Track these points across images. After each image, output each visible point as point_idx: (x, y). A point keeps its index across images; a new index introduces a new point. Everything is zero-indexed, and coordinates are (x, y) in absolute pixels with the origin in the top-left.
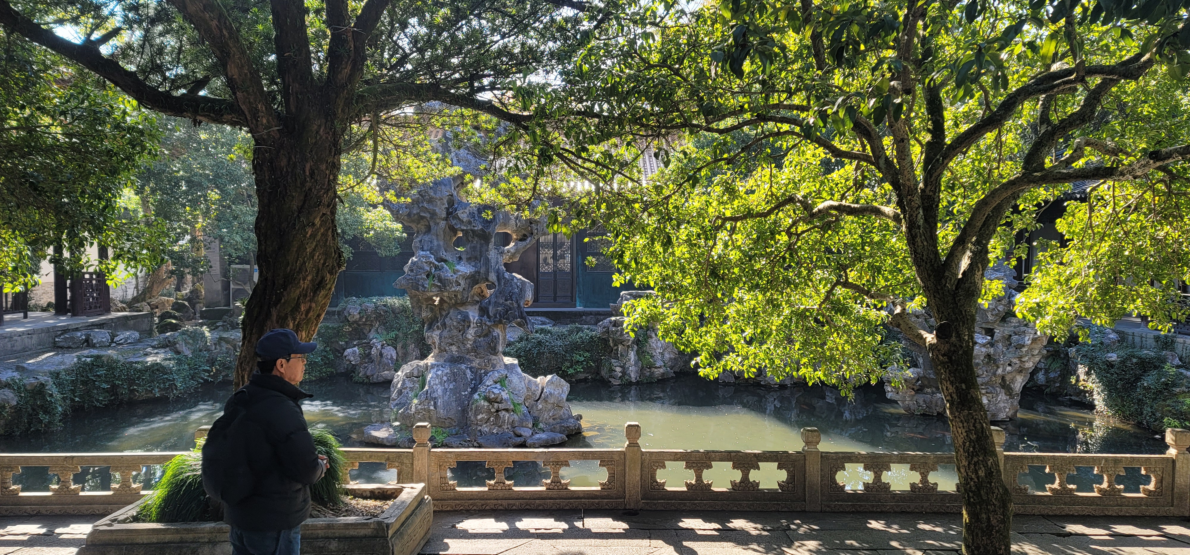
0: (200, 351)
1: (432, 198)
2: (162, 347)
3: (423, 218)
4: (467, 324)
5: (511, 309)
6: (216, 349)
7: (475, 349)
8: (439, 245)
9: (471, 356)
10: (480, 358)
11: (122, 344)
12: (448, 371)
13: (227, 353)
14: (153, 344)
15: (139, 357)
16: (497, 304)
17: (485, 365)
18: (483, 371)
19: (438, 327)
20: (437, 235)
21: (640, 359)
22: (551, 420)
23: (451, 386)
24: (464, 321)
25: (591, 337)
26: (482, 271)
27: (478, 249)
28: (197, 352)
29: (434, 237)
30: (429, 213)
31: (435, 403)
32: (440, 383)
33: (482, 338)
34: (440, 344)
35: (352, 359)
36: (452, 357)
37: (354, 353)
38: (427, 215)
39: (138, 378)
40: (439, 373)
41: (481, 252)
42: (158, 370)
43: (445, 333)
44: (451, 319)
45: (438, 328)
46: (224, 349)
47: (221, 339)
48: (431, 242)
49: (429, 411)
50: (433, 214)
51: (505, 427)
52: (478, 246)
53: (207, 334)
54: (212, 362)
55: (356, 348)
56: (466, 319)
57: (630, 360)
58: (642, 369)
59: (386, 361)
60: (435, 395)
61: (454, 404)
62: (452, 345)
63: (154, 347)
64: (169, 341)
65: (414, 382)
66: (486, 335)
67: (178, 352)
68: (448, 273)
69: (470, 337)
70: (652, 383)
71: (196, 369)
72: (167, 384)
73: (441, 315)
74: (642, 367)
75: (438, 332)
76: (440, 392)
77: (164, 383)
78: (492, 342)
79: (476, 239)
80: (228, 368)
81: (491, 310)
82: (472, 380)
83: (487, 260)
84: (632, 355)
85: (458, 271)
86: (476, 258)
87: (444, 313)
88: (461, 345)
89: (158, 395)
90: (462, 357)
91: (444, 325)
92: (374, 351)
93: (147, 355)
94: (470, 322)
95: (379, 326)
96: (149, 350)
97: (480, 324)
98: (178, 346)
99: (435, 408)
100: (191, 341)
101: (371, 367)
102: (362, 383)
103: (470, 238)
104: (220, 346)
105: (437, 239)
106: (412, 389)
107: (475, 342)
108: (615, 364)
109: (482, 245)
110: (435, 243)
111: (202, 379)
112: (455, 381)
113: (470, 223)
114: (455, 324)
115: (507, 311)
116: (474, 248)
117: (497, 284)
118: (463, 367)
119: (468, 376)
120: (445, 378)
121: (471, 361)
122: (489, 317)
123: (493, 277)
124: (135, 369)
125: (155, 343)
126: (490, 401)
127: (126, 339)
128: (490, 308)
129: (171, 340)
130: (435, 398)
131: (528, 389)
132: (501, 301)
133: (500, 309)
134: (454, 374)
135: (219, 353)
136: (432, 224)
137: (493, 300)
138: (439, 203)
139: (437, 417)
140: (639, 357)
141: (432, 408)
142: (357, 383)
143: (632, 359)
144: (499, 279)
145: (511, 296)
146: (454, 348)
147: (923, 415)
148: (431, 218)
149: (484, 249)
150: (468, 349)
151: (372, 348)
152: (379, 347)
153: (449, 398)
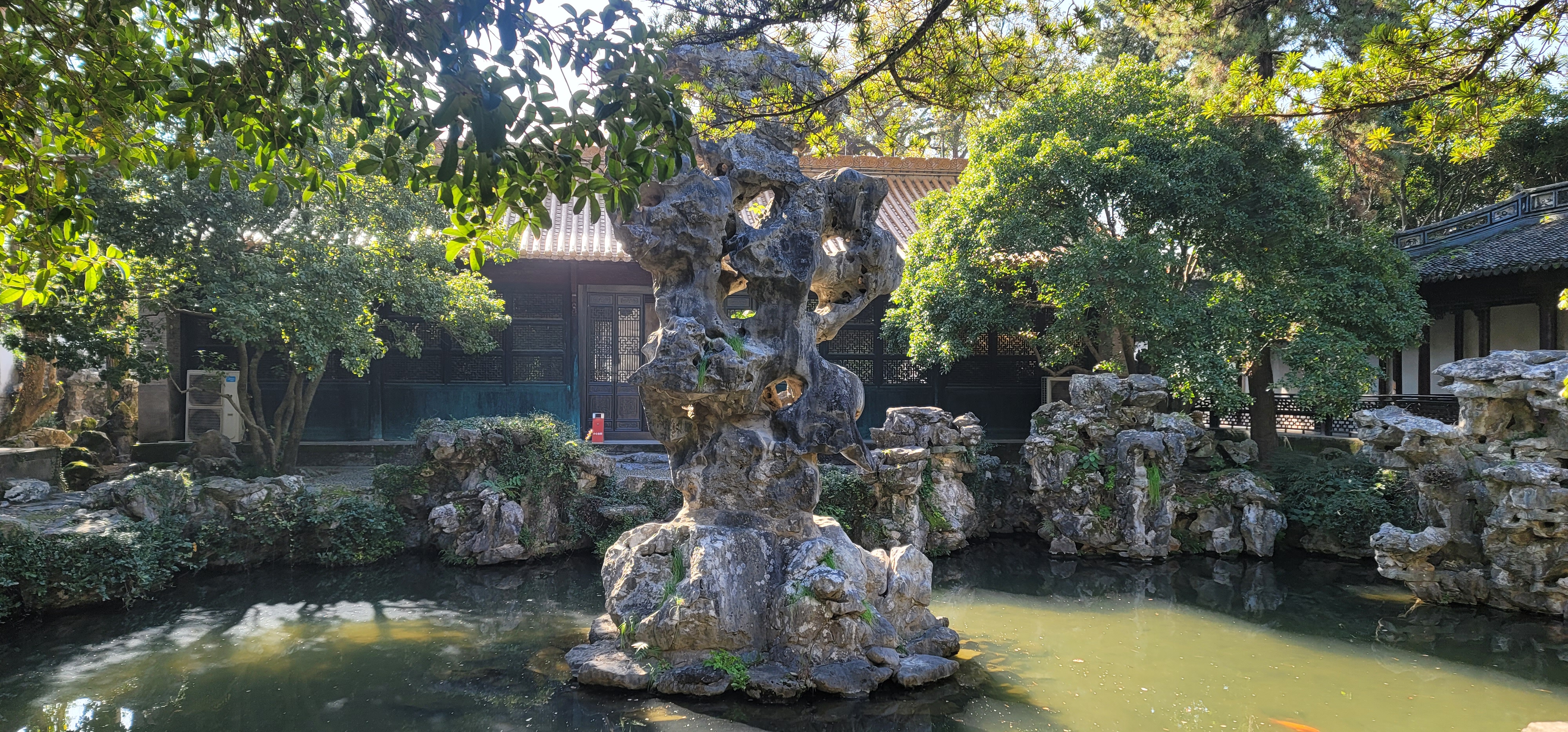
0: (173, 513)
1: (703, 217)
2: (103, 507)
3: (679, 255)
4: (755, 453)
5: (839, 425)
6: (197, 510)
7: (771, 500)
8: (709, 307)
9: (763, 513)
10: (781, 516)
11: (19, 502)
12: (732, 541)
13: (216, 517)
14: (85, 502)
15: (65, 526)
16: (811, 416)
17: (792, 530)
18: (786, 541)
19: (699, 459)
20: (706, 288)
21: (925, 518)
22: (908, 631)
23: (740, 571)
24: (751, 447)
25: (845, 483)
26: (787, 355)
27: (780, 314)
28: (168, 517)
29: (699, 292)
30: (694, 245)
31: (717, 604)
32: (722, 564)
33: (783, 480)
34: (704, 491)
35: (445, 523)
36: (729, 515)
37: (448, 513)
38: (690, 250)
39: (69, 567)
40: (719, 545)
41: (784, 321)
42: (105, 550)
43: (714, 471)
44: (726, 444)
45: (699, 461)
46: (211, 509)
47: (206, 491)
48: (694, 301)
49: (707, 619)
50: (703, 248)
51: (852, 647)
52: (781, 309)
53: (188, 483)
54: (192, 533)
55: (450, 506)
56: (754, 443)
57: (911, 519)
58: (931, 533)
59: (507, 527)
60: (715, 588)
61: (745, 604)
62: (725, 492)
63: (89, 508)
64: (117, 497)
65: (659, 564)
66: (791, 474)
67: (136, 518)
68: (732, 358)
69: (763, 478)
70: (945, 556)
71: (168, 547)
72: (123, 577)
73: (703, 438)
74: (931, 532)
75: (699, 469)
76: (722, 582)
77: (117, 575)
78: (805, 485)
79: (778, 295)
80: (218, 545)
81: (802, 429)
82: (769, 557)
83: (796, 336)
84: (915, 511)
85: (750, 354)
86: (775, 332)
87: (710, 434)
88: (743, 493)
89: (106, 597)
90: (747, 515)
91: (712, 456)
92: (486, 510)
93: (78, 521)
94: (761, 449)
95: (487, 466)
96: (80, 512)
97: (781, 454)
98: (134, 504)
99: (717, 612)
100: (158, 496)
101: (479, 537)
102: (462, 566)
103: (766, 295)
104: (204, 504)
105: (706, 296)
106: (656, 578)
107: (770, 486)
108: (890, 527)
109: (786, 310)
110: (703, 302)
111: (178, 565)
112: (744, 559)
113: (769, 265)
114: (734, 453)
115: (833, 430)
116: (773, 313)
117: (809, 379)
118: (754, 533)
119: (764, 551)
120: (729, 556)
121: (764, 523)
122: (796, 440)
123: (803, 367)
124: (63, 548)
125: (89, 499)
126: (822, 597)
127: (27, 493)
128: (800, 424)
129: (121, 493)
130: (716, 594)
131: (870, 572)
132: (820, 411)
133: (818, 424)
134: (741, 546)
135: (202, 517)
136: (696, 266)
137: (804, 409)
138: (714, 227)
139: (720, 632)
140: (924, 515)
141: (712, 613)
142: (451, 565)
143: (915, 519)
144: (813, 371)
145: (838, 402)
146: (730, 499)
147: (1453, 605)
148: (698, 255)
149: (789, 315)
150: (758, 500)
151: (482, 503)
152: (496, 502)
153: (738, 593)
